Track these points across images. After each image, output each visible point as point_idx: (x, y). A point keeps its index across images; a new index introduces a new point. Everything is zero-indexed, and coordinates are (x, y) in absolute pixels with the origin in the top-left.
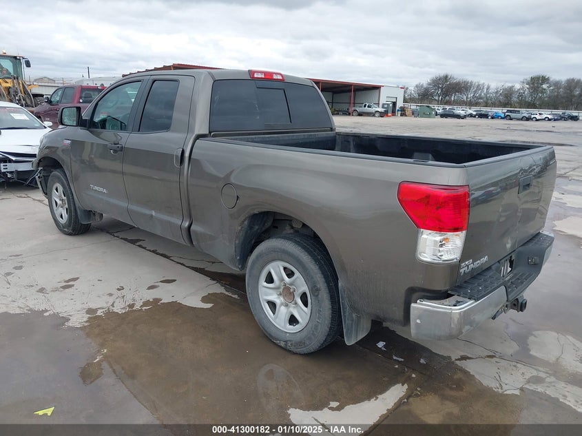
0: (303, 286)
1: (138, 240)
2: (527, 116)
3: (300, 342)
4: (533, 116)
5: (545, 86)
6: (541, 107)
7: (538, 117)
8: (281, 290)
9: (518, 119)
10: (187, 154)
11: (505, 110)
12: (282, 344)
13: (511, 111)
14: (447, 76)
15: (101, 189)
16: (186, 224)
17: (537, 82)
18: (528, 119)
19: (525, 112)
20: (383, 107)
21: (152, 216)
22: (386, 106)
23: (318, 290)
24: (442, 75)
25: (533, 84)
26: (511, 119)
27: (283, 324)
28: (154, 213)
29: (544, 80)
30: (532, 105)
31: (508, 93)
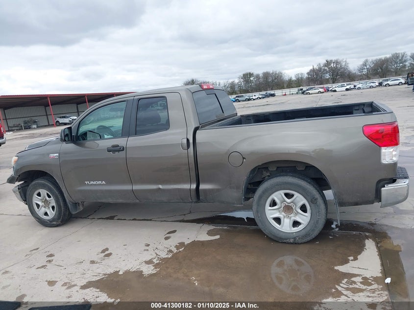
0: (302, 200)
1: (114, 216)
2: (248, 98)
3: (306, 234)
4: (251, 98)
5: (252, 79)
6: (252, 92)
7: (254, 98)
8: (282, 209)
9: (243, 101)
10: (191, 141)
11: (234, 96)
12: (292, 241)
13: (238, 97)
14: (193, 80)
15: (100, 182)
16: (194, 186)
17: (247, 77)
18: (249, 100)
19: (247, 96)
20: (161, 106)
21: (160, 188)
22: (162, 105)
23: (316, 199)
24: (190, 80)
25: (245, 78)
26: (239, 101)
27: (288, 229)
28: (161, 187)
29: (251, 75)
30: (247, 91)
31: (232, 85)
